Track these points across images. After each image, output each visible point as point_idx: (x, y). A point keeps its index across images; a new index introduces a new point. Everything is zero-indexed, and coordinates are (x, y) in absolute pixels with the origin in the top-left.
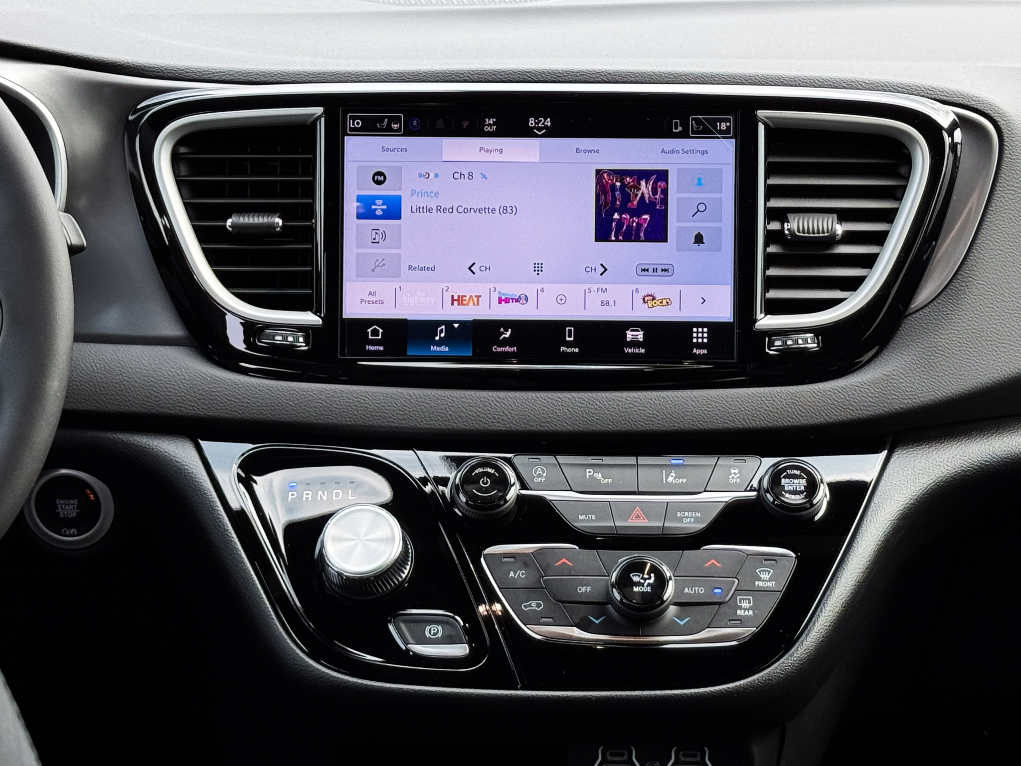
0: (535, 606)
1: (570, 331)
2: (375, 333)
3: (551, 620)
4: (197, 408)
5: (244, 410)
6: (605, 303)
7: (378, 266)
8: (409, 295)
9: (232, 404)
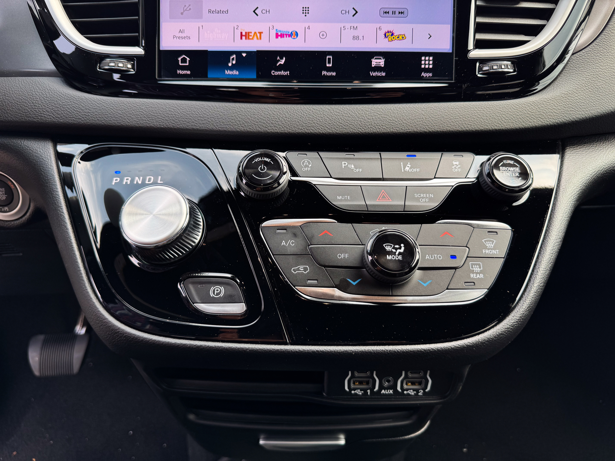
0: (302, 269)
1: (329, 59)
2: (184, 61)
3: (316, 282)
4: (53, 117)
5: (86, 117)
6: (355, 38)
7: (186, 10)
8: (209, 32)
9: (77, 114)
